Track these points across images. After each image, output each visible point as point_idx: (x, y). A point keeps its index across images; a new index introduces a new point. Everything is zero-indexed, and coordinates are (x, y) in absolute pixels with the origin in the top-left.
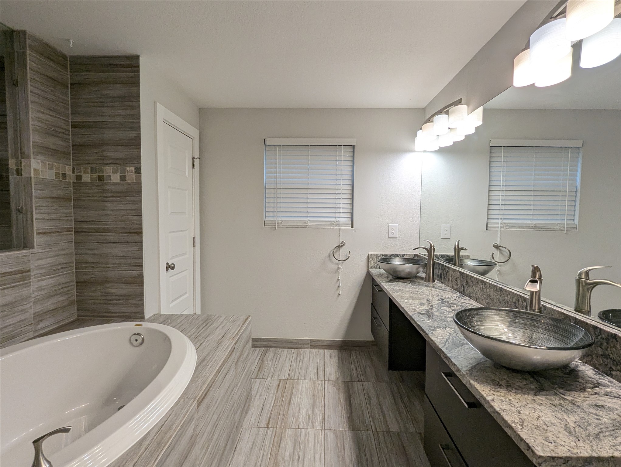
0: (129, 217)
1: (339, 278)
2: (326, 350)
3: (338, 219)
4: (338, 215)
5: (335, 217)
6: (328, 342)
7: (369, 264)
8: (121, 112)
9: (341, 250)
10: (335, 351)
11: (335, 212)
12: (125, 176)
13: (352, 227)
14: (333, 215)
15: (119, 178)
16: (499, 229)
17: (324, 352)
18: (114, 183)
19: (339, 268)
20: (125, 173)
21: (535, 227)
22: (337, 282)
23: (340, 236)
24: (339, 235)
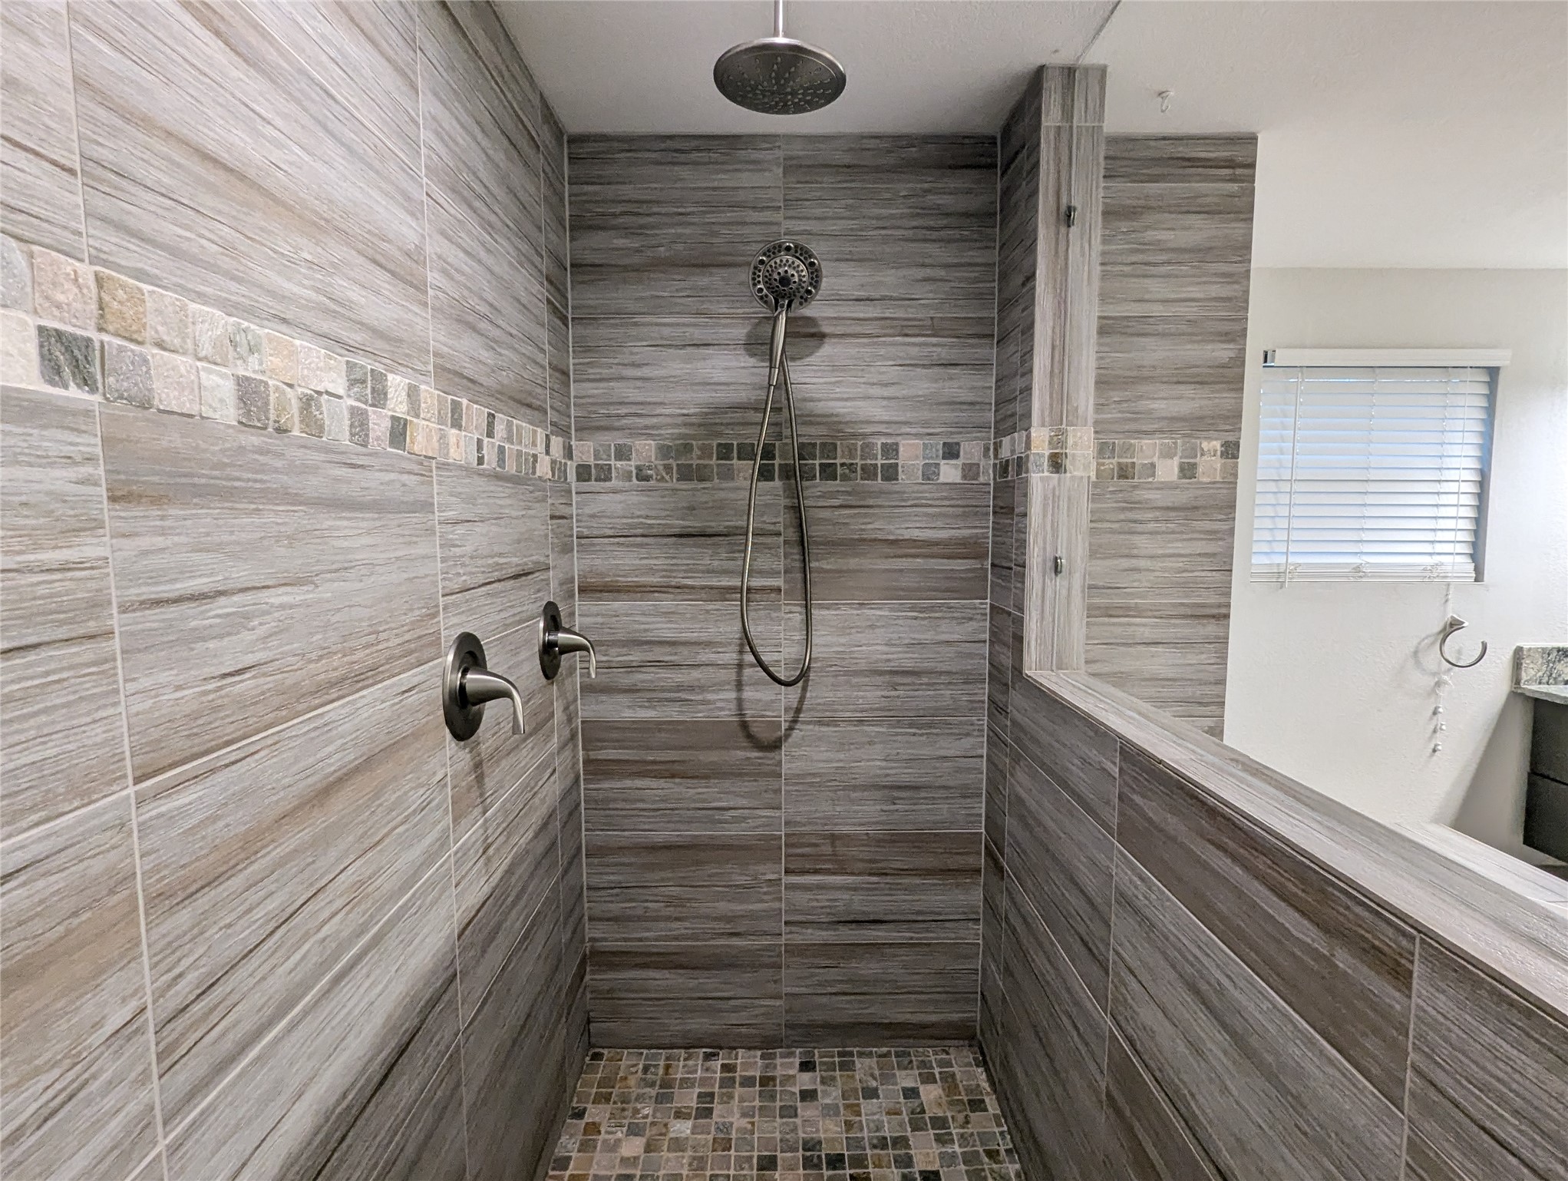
0: (1196, 574)
1: (1440, 709)
3: (1441, 559)
4: (1439, 548)
5: (1434, 554)
7: (1522, 673)
8: (1195, 292)
11: (1433, 542)
12: (1194, 466)
13: (1479, 576)
14: (1428, 548)
15: (1176, 470)
18: (1162, 483)
19: (1440, 684)
20: (1196, 456)
23: (1447, 601)
24: (1444, 602)
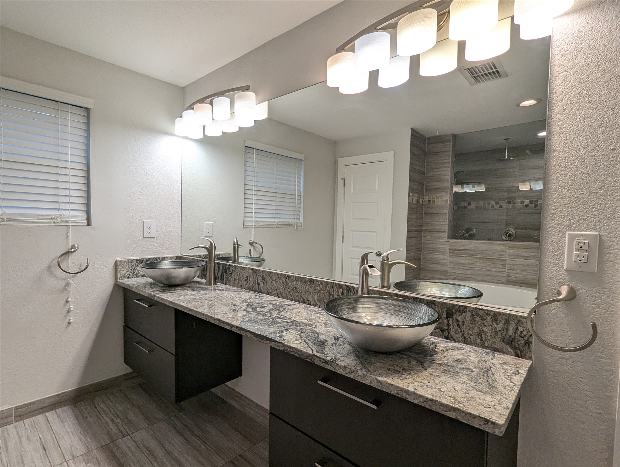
1: (69, 299)
2: (47, 414)
3: (63, 212)
4: (62, 206)
5: (58, 209)
6: (52, 399)
7: (118, 274)
9: (71, 257)
10: (65, 408)
11: (58, 202)
13: (89, 224)
14: (56, 206)
16: (253, 227)
17: (45, 418)
19: (68, 284)
21: (277, 225)
22: (65, 305)
23: (68, 236)
24: (66, 236)
